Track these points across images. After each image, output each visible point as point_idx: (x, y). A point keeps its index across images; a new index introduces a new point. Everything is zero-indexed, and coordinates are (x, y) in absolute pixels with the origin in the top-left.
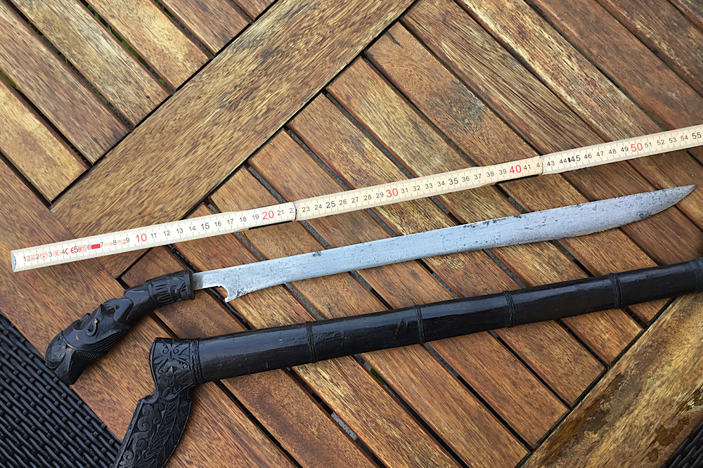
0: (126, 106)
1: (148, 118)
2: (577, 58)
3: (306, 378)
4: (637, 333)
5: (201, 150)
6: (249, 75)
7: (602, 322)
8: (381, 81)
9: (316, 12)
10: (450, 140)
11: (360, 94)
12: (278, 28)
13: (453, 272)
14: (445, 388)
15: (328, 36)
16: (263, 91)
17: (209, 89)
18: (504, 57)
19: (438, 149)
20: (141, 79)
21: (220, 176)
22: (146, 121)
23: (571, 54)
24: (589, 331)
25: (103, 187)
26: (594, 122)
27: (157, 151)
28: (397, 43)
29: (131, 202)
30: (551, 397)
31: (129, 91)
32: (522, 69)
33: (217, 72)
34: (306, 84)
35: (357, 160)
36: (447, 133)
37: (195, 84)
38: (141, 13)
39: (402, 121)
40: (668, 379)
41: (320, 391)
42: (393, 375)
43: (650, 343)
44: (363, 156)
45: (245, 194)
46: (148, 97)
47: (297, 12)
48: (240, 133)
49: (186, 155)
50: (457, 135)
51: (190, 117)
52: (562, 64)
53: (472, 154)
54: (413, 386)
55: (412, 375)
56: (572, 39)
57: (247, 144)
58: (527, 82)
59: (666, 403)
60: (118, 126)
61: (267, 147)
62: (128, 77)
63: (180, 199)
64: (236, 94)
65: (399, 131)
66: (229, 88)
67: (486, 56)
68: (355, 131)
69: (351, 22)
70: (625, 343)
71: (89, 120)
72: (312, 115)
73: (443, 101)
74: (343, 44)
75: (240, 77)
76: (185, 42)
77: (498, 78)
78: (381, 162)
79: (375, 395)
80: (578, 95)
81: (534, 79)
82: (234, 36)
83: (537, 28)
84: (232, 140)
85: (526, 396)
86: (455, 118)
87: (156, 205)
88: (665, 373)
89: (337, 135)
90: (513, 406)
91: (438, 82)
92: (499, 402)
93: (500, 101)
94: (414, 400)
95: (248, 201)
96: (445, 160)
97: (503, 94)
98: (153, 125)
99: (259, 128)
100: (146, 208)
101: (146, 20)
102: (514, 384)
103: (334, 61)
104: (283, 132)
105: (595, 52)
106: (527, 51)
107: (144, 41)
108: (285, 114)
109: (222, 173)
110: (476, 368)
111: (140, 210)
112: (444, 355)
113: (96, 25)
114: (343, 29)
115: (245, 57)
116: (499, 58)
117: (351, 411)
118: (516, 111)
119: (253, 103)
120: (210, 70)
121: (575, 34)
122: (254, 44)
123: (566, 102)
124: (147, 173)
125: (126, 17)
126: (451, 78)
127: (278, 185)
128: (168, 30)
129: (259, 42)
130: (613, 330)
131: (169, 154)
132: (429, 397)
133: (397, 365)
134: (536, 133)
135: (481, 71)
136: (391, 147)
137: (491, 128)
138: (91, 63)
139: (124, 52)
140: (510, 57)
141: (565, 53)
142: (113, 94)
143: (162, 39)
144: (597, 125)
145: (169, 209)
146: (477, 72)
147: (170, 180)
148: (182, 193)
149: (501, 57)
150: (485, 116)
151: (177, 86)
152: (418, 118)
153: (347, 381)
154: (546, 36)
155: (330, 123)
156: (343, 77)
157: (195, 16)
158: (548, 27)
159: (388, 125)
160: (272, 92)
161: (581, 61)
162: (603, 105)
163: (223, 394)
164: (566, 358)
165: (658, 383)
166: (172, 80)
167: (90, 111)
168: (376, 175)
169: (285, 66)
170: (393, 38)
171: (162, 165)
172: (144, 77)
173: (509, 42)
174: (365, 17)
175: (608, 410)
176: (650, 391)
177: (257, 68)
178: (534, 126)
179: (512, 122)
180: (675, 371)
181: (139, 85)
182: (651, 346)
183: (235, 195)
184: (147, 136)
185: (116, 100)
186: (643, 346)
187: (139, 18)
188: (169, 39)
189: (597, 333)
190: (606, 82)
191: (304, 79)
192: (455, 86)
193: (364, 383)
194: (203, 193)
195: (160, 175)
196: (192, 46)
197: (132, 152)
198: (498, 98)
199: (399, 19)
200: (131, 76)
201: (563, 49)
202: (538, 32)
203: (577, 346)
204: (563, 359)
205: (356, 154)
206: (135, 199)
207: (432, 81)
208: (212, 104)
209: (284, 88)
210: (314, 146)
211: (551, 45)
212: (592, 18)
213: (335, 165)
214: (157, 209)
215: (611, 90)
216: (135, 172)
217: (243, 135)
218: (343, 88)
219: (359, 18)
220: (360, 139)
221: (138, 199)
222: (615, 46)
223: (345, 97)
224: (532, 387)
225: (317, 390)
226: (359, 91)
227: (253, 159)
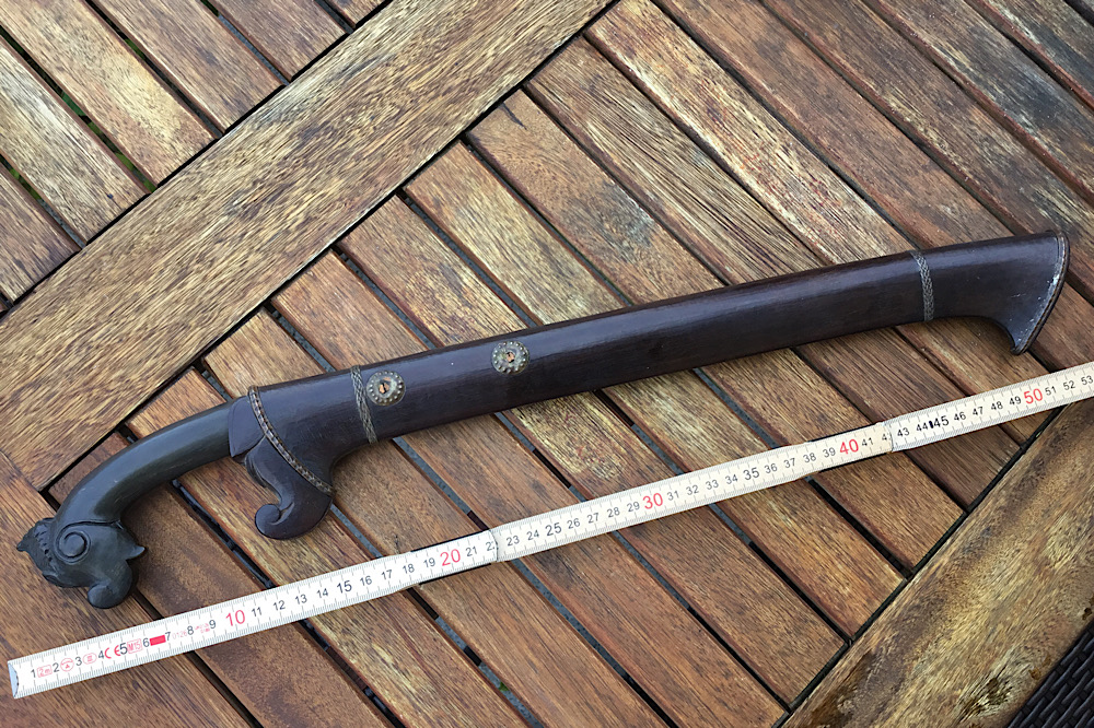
0: (73, 209)
1: (109, 230)
2: (797, 151)
3: (353, 662)
4: (896, 585)
5: (192, 281)
6: (278, 165)
7: (840, 567)
8: (491, 179)
9: (390, 71)
10: (601, 273)
11: (458, 198)
12: (329, 93)
13: (601, 484)
14: (584, 677)
15: (408, 107)
16: (300, 189)
17: (211, 184)
18: (684, 147)
19: (579, 286)
20: (102, 168)
21: (222, 324)
22: (104, 234)
23: (789, 146)
24: (819, 581)
25: (26, 339)
26: (824, 250)
27: (120, 284)
28: (517, 121)
29: (71, 365)
30: (757, 691)
31: (81, 187)
32: (712, 166)
33: (226, 159)
34: (371, 181)
35: (450, 301)
36: (594, 262)
37: (190, 176)
38: (107, 64)
39: (523, 241)
40: (946, 662)
41: (375, 684)
42: (500, 656)
43: (917, 602)
44: (460, 296)
45: (262, 354)
46: (110, 197)
47: (359, 69)
48: (260, 256)
49: (167, 290)
50: (612, 265)
51: (177, 229)
52: (774, 160)
53: (634, 296)
54: (533, 675)
55: (530, 655)
56: (791, 122)
57: (269, 273)
58: (720, 186)
59: (943, 701)
60: (59, 242)
61: (303, 279)
62: (80, 164)
63: (154, 361)
64: (254, 194)
65: (519, 257)
66: (244, 184)
67: (656, 145)
68: (447, 255)
69: (446, 87)
70: (876, 601)
71: (11, 230)
72: (379, 229)
73: (589, 212)
74: (431, 121)
75: (263, 167)
76: (177, 111)
77: (675, 180)
78: (488, 306)
79: (469, 689)
80: (799, 208)
81: (731, 183)
82: (256, 103)
83: (737, 104)
84: (246, 266)
85: (718, 690)
86: (608, 238)
87: (113, 370)
88: (941, 651)
89: (418, 262)
90: (696, 707)
91: (582, 184)
92: (673, 699)
93: (678, 214)
94: (533, 697)
95: (267, 366)
96: (592, 304)
97: (682, 204)
98: (115, 240)
99: (289, 249)
100: (97, 375)
101: (115, 76)
102: (698, 669)
103: (416, 147)
104: (331, 256)
105: (825, 142)
106: (721, 139)
107: (109, 108)
108: (334, 227)
109: (226, 320)
110: (637, 643)
111: (87, 378)
112: (584, 621)
113: (31, 81)
114: (433, 98)
115: (273, 137)
116: (678, 149)
117: (426, 717)
118: (702, 231)
119: (283, 209)
120: (215, 156)
121: (795, 114)
122: (287, 116)
123: (780, 218)
124: (100, 318)
125: (83, 71)
126: (602, 177)
127: (318, 340)
128: (149, 91)
129: (296, 113)
130: (857, 580)
131: (139, 287)
132: (559, 692)
133: (507, 639)
134: (733, 266)
135: (648, 168)
136: (506, 282)
137: (663, 256)
138: (21, 141)
139: (75, 124)
140: (693, 148)
141: (778, 144)
142: (53, 191)
143: (139, 106)
144: (829, 254)
145: (133, 378)
146: (642, 170)
147: (139, 329)
148: (158, 351)
149: (679, 147)
150: (655, 237)
151: (158, 180)
152: (550, 238)
153: (423, 666)
154: (750, 116)
155: (408, 243)
156: (430, 171)
157: (194, 73)
158: (753, 103)
159: (501, 247)
160: (314, 191)
161: (804, 156)
162: (838, 223)
163: (212, 688)
164: (782, 625)
165: (930, 668)
166: (151, 171)
167: (13, 216)
168: (479, 327)
169: (337, 152)
170: (512, 114)
171: (127, 305)
172: (106, 165)
173: (692, 124)
174: (468, 80)
175: (850, 714)
176: (918, 681)
177: (290, 154)
178: (730, 255)
179: (698, 248)
180: (957, 647)
181: (97, 178)
182: (918, 607)
183: (247, 355)
184: (104, 258)
185: (57, 201)
186: (905, 607)
187: (103, 72)
188: (151, 107)
189: (832, 585)
190: (843, 189)
191: (368, 173)
192: (608, 191)
193: (451, 669)
194: (192, 352)
195: (122, 321)
196: (188, 118)
197: (79, 284)
198: (675, 210)
199: (522, 86)
200: (84, 163)
201: (776, 138)
202: (738, 111)
203: (800, 606)
204: (776, 627)
205: (448, 292)
206: (77, 360)
207: (572, 182)
208: (214, 209)
209: (335, 186)
210: (381, 278)
211: (758, 131)
212: (822, 91)
213: (414, 309)
214: (113, 377)
215: (850, 202)
216: (81, 316)
217: (264, 259)
218: (430, 187)
219: (457, 82)
220: (455, 269)
221: (84, 360)
222: (856, 133)
223: (432, 203)
224: (727, 675)
225: (370, 681)
226: (454, 194)
227: (279, 297)
